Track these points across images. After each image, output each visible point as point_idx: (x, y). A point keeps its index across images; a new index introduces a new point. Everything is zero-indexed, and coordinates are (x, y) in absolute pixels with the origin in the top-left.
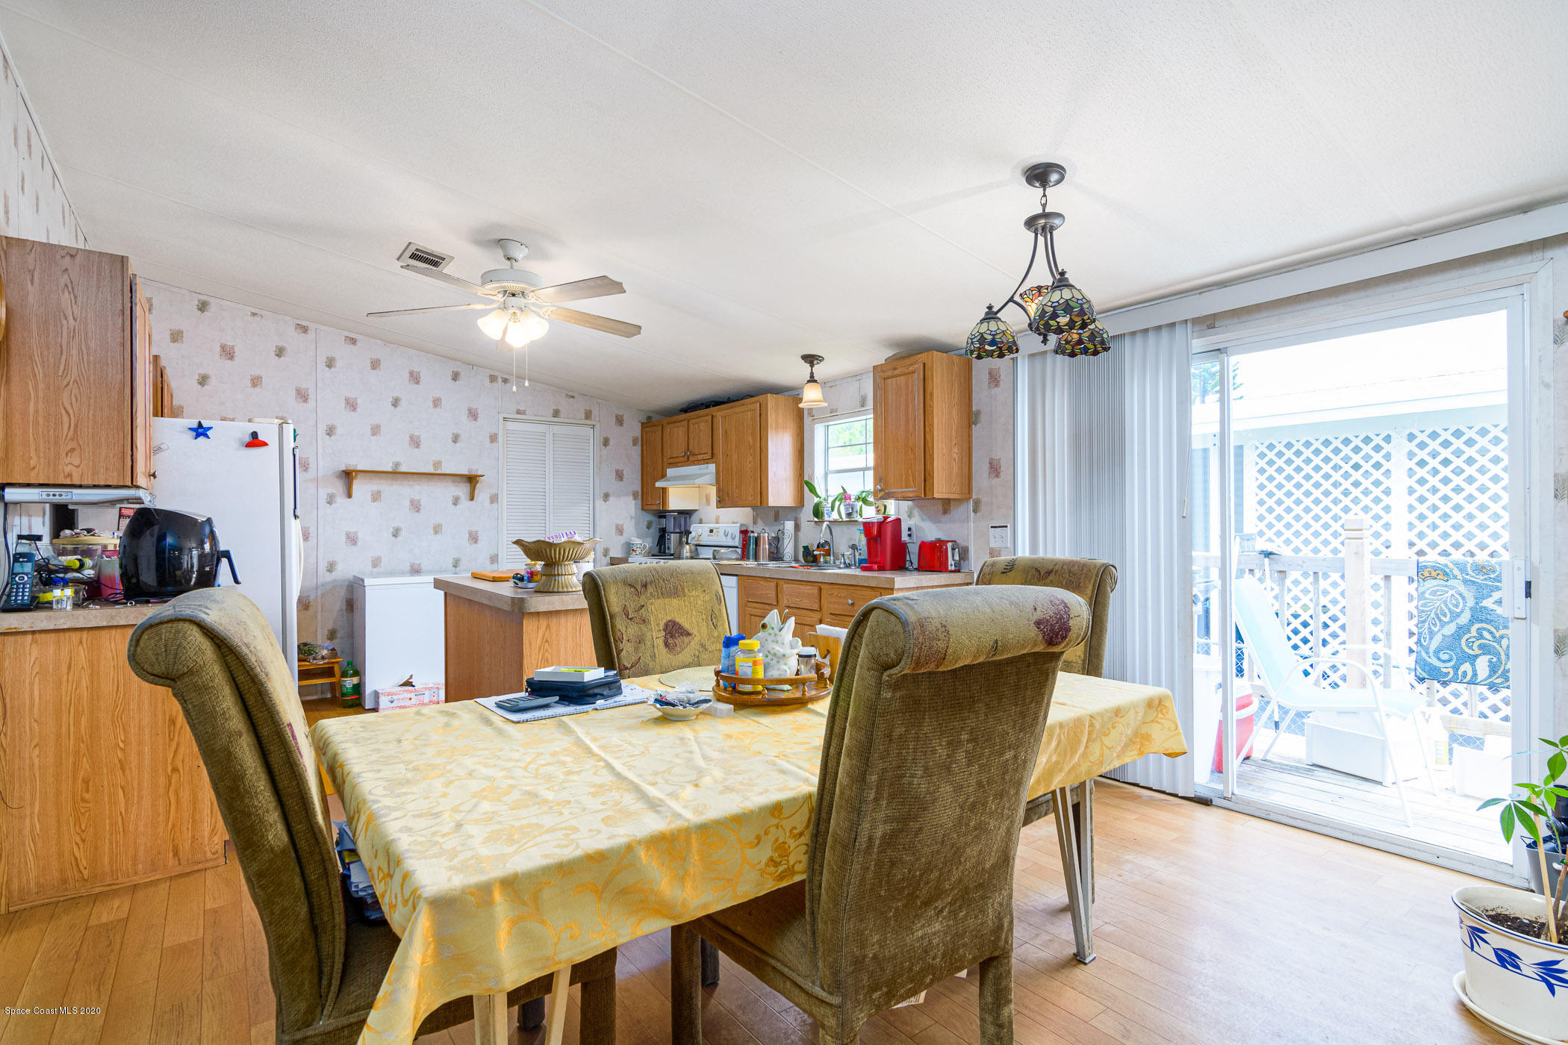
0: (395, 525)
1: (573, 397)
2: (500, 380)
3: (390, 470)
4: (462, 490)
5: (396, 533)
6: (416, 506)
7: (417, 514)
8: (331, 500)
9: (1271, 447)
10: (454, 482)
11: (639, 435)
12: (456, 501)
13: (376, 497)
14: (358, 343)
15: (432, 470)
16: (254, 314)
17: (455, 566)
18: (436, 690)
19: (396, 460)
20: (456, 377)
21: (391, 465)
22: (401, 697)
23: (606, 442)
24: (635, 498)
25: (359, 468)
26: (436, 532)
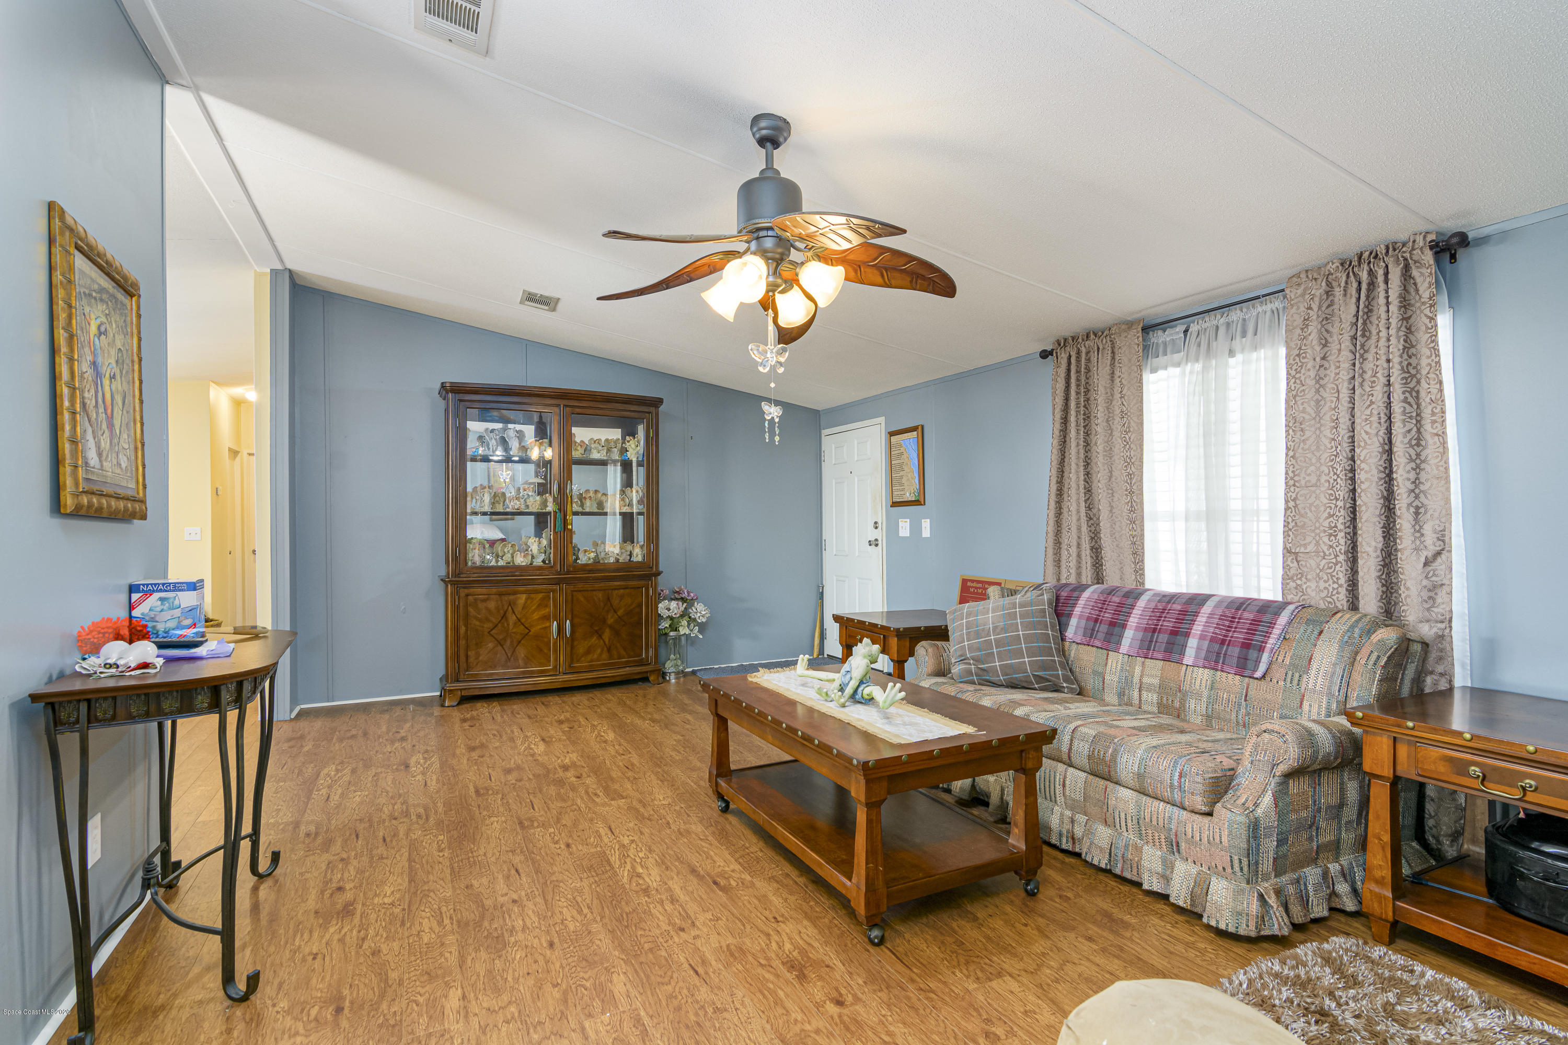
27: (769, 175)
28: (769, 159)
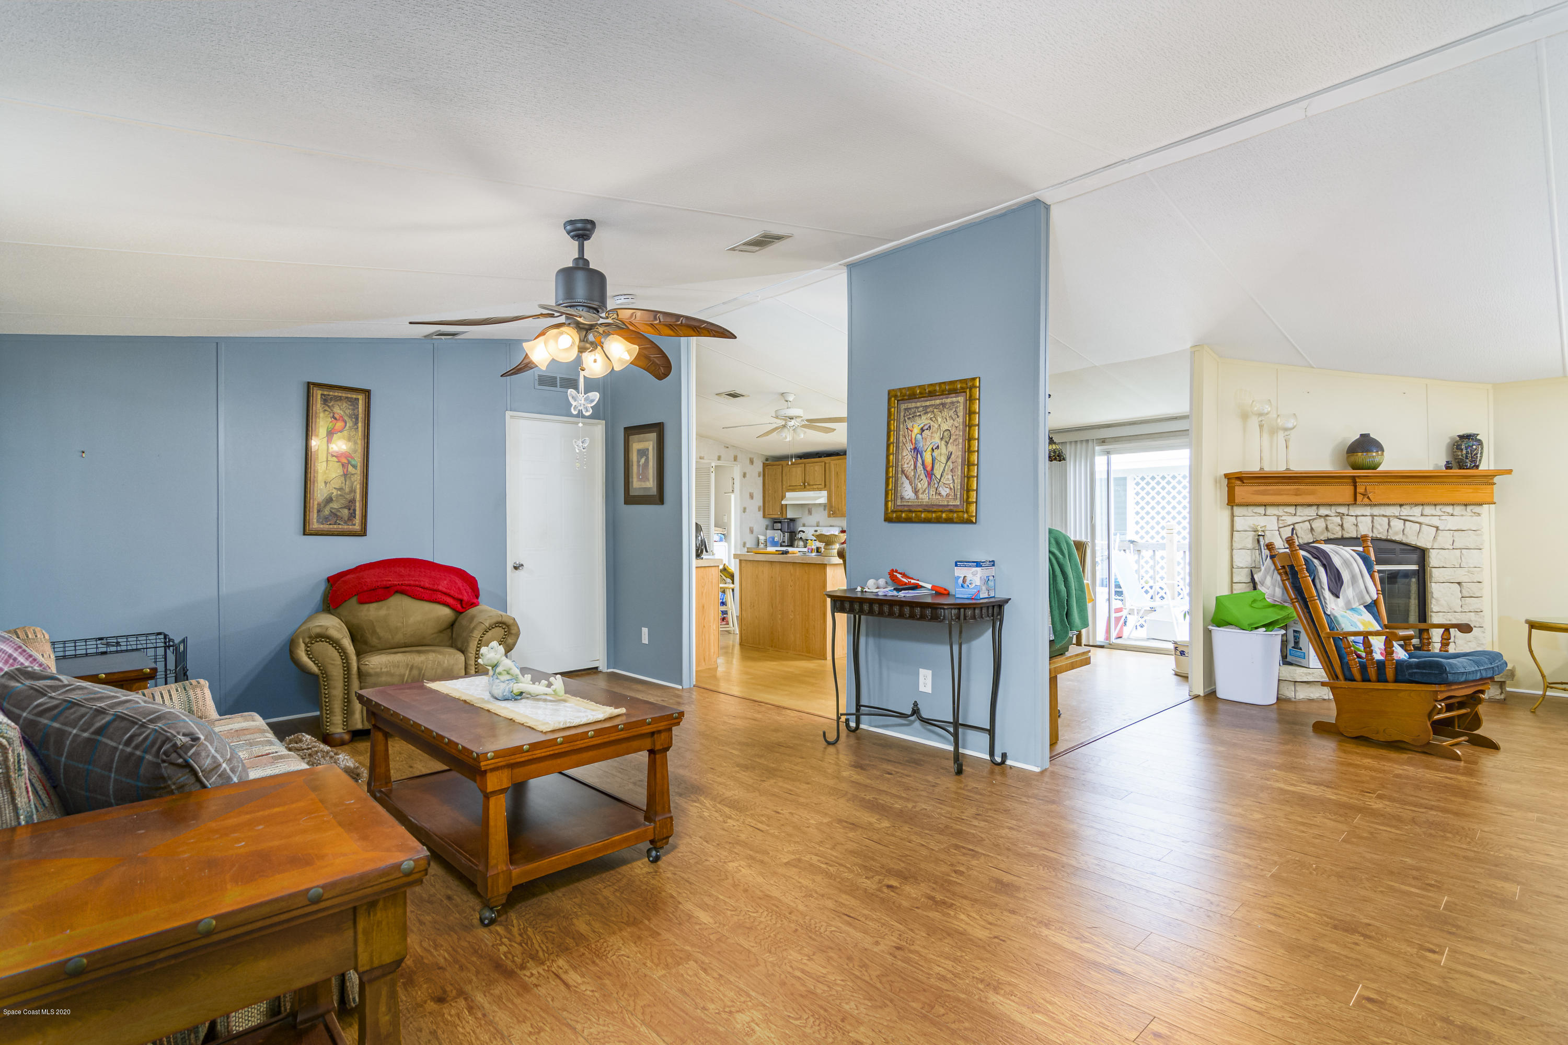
1: (727, 448)
9: (1143, 479)
11: (762, 470)
23: (744, 475)
27: (581, 264)
28: (581, 249)
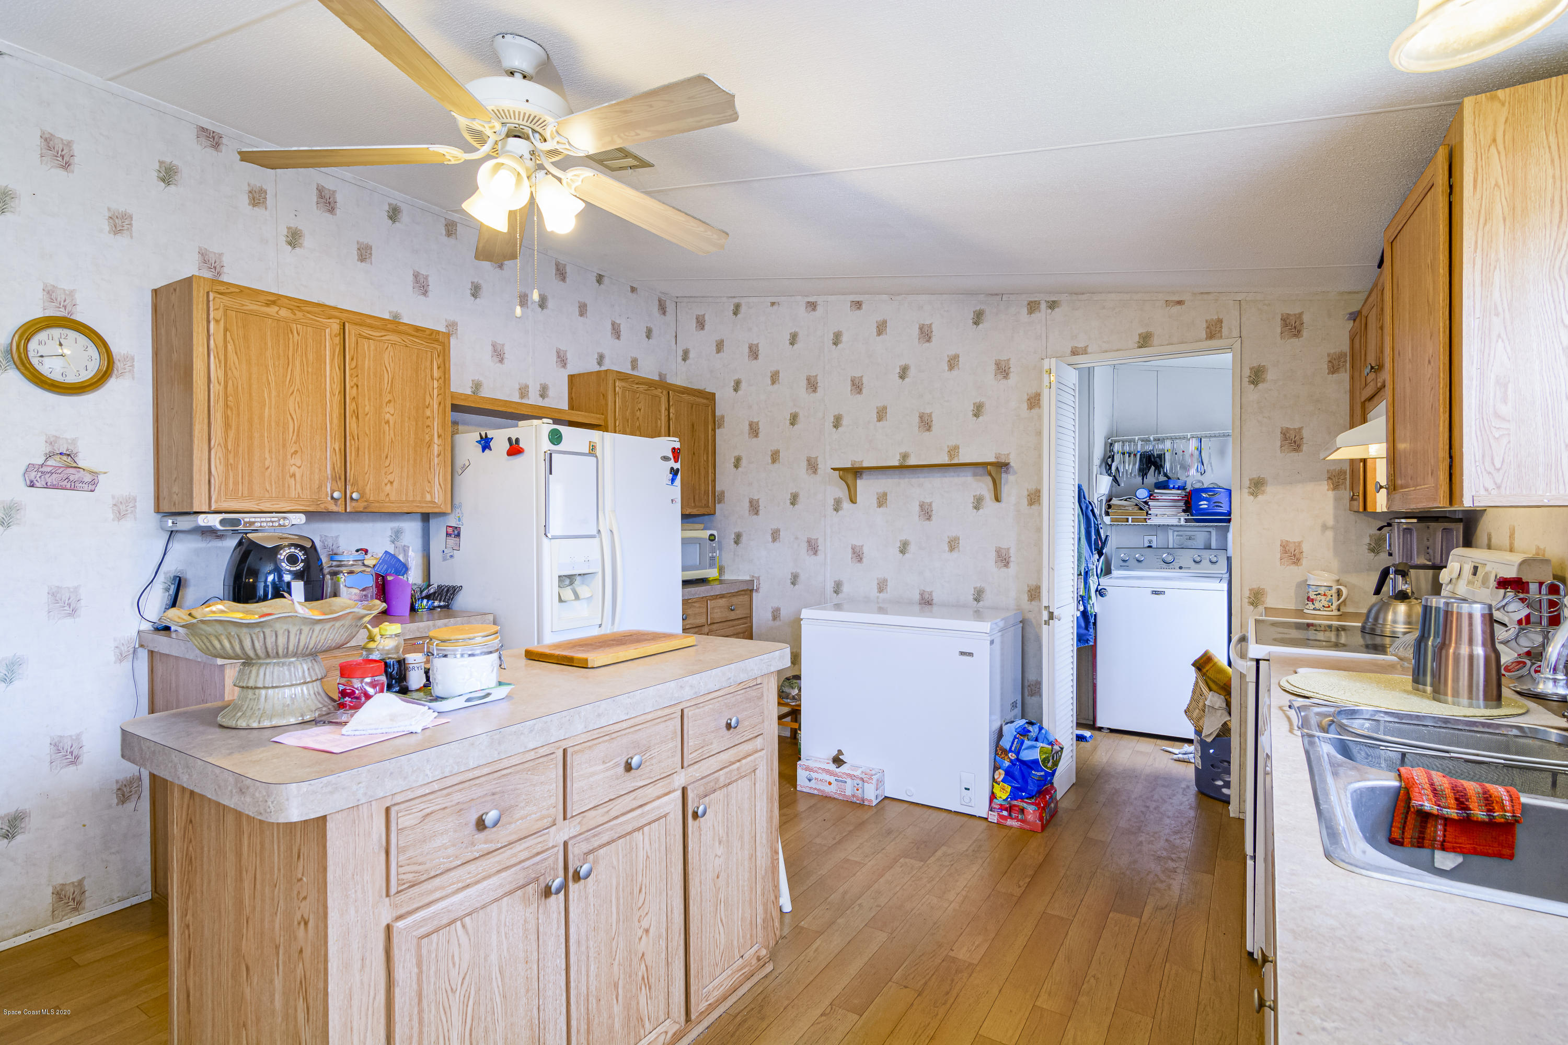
0: (903, 538)
1: (1180, 303)
2: (1043, 306)
3: (897, 464)
4: (983, 486)
5: (904, 548)
6: (926, 512)
7: (927, 522)
8: (837, 507)
10: (975, 475)
11: (1346, 348)
12: (978, 503)
13: (882, 500)
14: (864, 306)
15: (945, 460)
16: (773, 304)
17: (977, 600)
18: (860, 782)
19: (903, 450)
20: (978, 318)
21: (898, 457)
22: (820, 776)
23: (1257, 376)
24: (1336, 487)
25: (865, 465)
26: (952, 549)
